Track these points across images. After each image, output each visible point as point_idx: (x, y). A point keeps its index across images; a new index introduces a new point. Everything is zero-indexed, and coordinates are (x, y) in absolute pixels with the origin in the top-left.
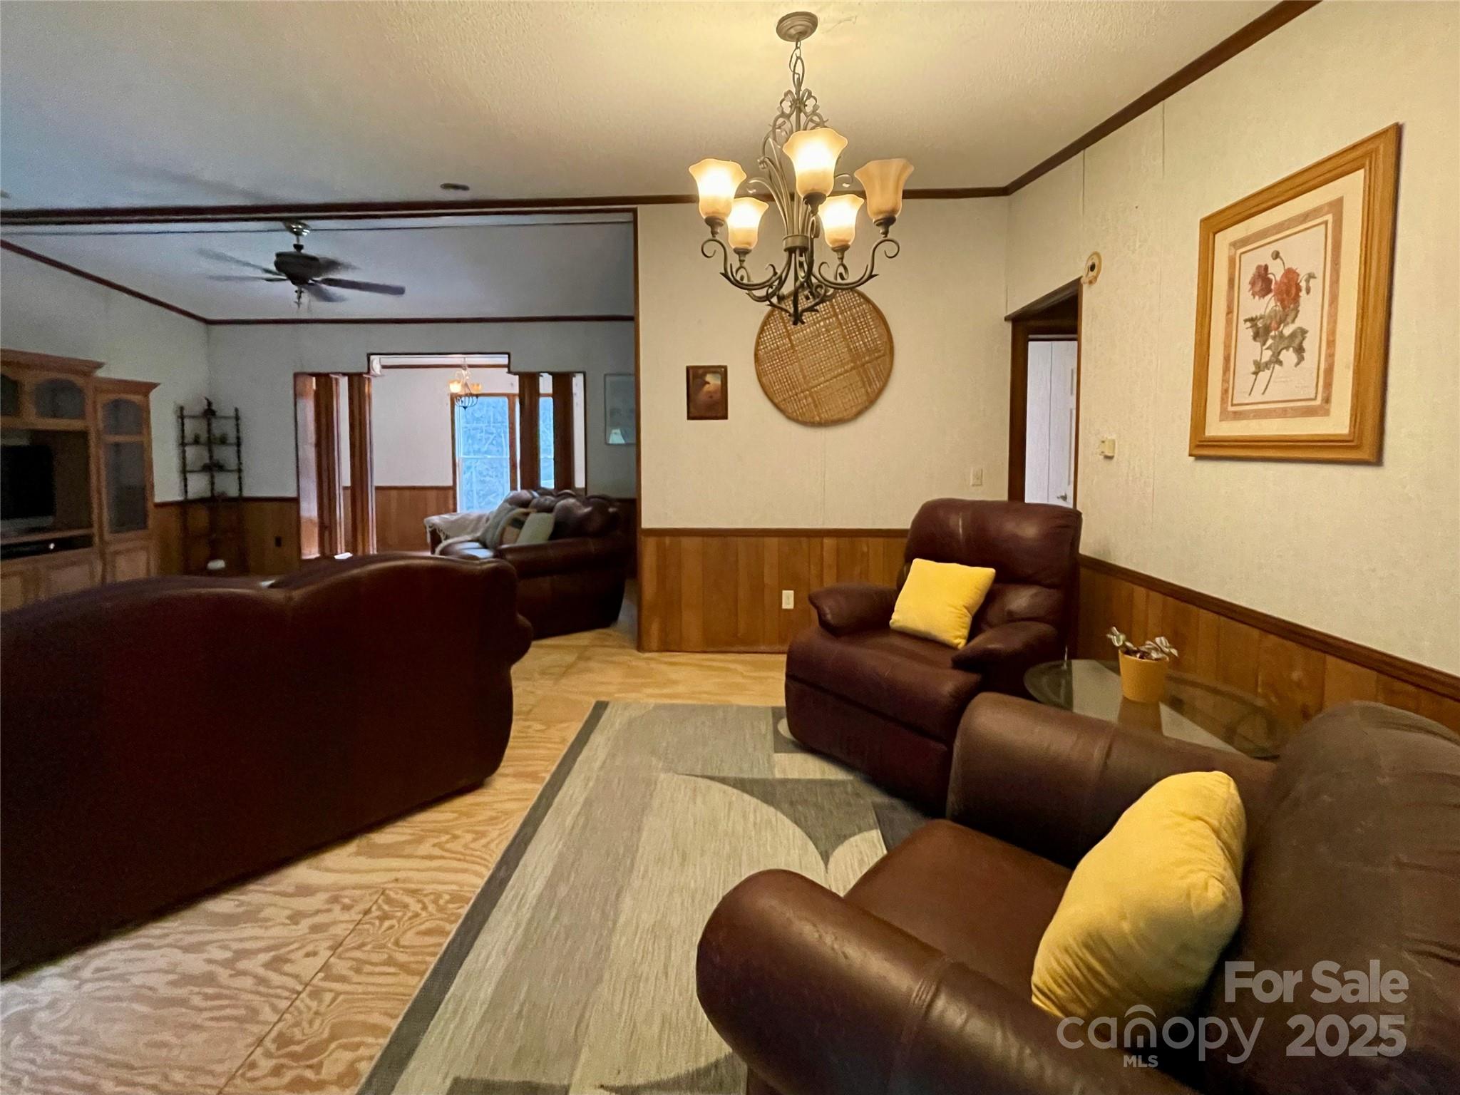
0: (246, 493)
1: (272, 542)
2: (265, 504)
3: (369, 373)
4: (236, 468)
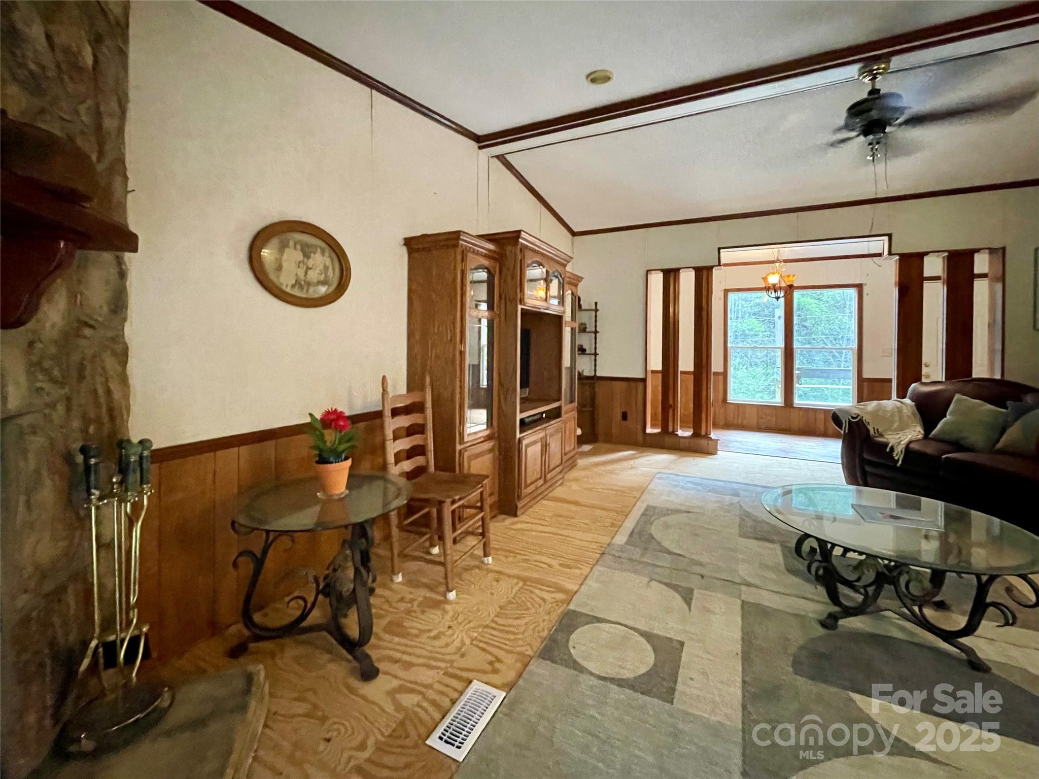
0: (598, 374)
1: (619, 416)
2: (614, 383)
3: (719, 265)
4: (593, 352)
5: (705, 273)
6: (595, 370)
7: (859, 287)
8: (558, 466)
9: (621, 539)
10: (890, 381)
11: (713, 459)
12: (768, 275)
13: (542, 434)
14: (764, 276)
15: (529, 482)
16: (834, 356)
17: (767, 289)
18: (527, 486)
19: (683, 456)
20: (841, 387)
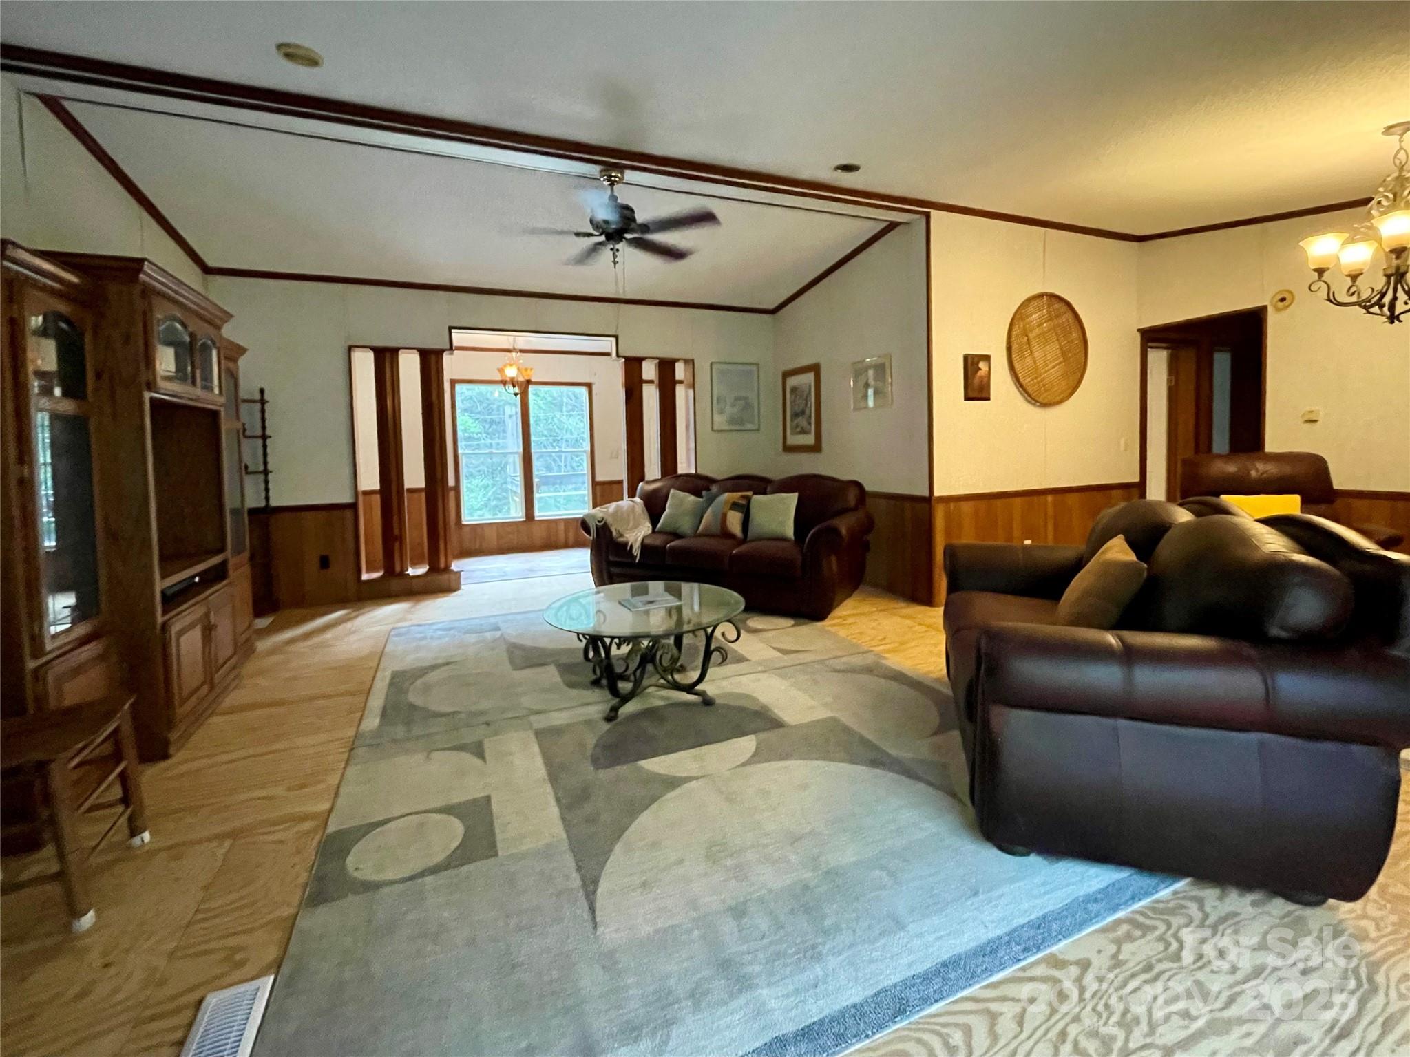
0: (274, 502)
1: (315, 562)
3: (451, 348)
4: (261, 468)
5: (433, 358)
6: (267, 498)
7: (589, 386)
8: (231, 657)
9: (372, 722)
10: (620, 482)
11: (461, 595)
12: (505, 366)
13: (199, 612)
14: (500, 367)
15: (186, 692)
16: (554, 460)
17: (504, 383)
18: (183, 702)
19: (419, 601)
20: (562, 493)
